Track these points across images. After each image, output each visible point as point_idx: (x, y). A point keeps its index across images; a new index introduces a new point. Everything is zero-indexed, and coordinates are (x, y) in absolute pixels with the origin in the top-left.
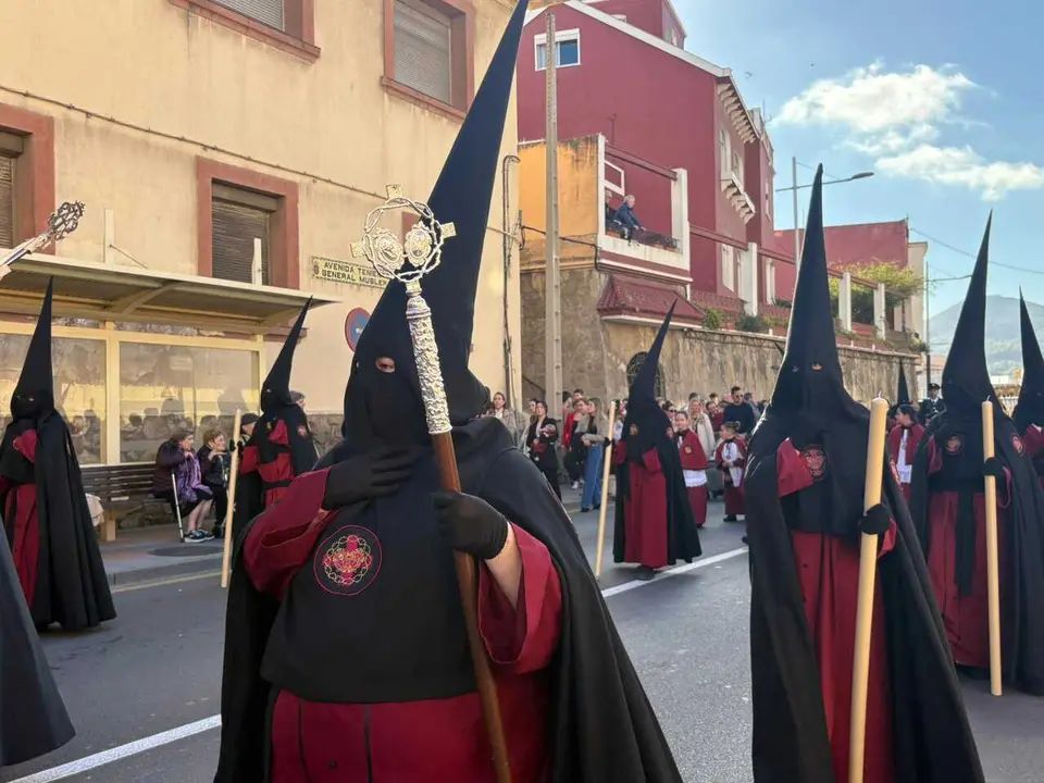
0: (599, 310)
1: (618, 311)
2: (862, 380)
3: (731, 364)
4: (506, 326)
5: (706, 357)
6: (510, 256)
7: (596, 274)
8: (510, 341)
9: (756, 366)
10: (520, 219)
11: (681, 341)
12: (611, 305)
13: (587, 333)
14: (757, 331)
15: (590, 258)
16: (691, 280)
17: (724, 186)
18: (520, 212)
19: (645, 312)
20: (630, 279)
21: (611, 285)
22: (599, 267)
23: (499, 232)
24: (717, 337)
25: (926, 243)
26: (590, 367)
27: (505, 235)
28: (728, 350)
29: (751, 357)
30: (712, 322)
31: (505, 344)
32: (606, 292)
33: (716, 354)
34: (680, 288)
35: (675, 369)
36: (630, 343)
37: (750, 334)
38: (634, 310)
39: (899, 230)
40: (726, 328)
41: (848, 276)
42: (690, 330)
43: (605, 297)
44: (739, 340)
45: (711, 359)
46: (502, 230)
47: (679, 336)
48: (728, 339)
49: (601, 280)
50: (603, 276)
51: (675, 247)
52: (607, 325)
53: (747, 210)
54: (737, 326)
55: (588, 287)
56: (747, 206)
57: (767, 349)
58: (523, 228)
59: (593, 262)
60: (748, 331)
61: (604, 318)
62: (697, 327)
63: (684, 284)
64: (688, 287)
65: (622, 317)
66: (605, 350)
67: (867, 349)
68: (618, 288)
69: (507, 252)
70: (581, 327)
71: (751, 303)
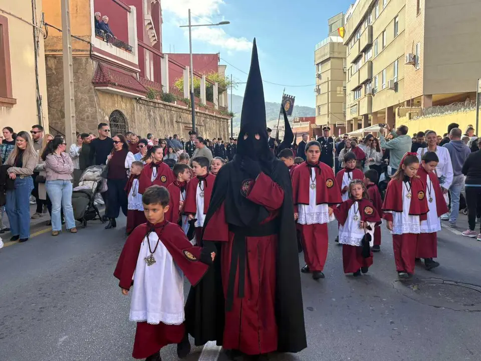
0: (93, 83)
1: (105, 84)
2: (210, 129)
3: (159, 119)
4: (38, 88)
5: (147, 115)
6: (38, 42)
7: (90, 60)
8: (40, 99)
9: (169, 121)
10: (43, 18)
11: (135, 105)
12: (101, 81)
13: (86, 96)
14: (170, 102)
15: (87, 51)
16: (140, 70)
17: (146, 23)
18: (43, 14)
19: (120, 86)
20: (109, 66)
21: (100, 68)
22: (92, 56)
23: (30, 24)
24: (152, 104)
25: (226, 66)
26: (88, 118)
27: (34, 27)
28: (157, 111)
29: (167, 116)
30: (150, 95)
31: (37, 101)
32: (97, 73)
33: (152, 113)
34: (134, 75)
35: (133, 121)
36: (110, 104)
37: (167, 103)
38: (115, 85)
39: (216, 58)
40: (157, 99)
41: (204, 77)
42: (140, 98)
43: (96, 75)
44: (162, 106)
45: (150, 116)
46: (32, 24)
47: (134, 102)
48: (157, 105)
49: (93, 65)
50: (94, 62)
51: (131, 51)
52: (98, 93)
53: (154, 39)
54: (162, 98)
55: (85, 68)
56: (154, 36)
57: (174, 112)
58: (46, 24)
59: (89, 53)
60: (166, 101)
61: (96, 88)
62: (144, 97)
63: (136, 72)
64: (138, 74)
65: (108, 88)
66: (97, 107)
67: (212, 114)
68: (104, 71)
69: (36, 40)
70: (82, 93)
71: (166, 86)
